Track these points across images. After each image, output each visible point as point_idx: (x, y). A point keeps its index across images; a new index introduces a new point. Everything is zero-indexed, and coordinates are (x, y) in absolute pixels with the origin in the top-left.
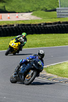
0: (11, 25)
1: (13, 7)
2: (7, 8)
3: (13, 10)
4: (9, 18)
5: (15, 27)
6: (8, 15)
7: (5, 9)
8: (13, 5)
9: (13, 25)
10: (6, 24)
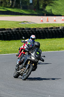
0: (56, 28)
1: (59, 10)
2: (54, 12)
3: (59, 13)
4: (55, 21)
5: (61, 30)
6: (54, 18)
7: (51, 12)
8: (59, 9)
9: (59, 28)
10: (52, 27)
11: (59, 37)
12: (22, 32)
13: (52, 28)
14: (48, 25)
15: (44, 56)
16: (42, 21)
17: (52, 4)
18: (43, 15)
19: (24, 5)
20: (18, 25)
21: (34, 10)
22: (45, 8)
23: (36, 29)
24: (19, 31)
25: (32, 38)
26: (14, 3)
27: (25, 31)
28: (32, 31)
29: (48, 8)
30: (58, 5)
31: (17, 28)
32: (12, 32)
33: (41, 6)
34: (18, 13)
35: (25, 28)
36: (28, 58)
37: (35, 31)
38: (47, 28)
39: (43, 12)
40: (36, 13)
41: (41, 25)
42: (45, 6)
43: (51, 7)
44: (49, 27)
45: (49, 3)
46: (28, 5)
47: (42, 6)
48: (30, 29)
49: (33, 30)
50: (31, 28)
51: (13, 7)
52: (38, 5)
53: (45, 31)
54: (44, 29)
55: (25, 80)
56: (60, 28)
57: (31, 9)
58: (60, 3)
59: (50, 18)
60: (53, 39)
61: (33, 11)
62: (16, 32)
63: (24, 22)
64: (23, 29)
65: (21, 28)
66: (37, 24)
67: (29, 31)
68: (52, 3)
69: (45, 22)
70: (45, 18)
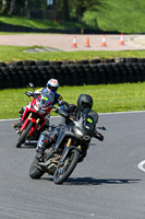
0: (108, 61)
1: (114, 21)
2: (101, 24)
3: (115, 27)
4: (105, 45)
5: (117, 65)
6: (103, 38)
7: (96, 25)
8: (113, 17)
9: (113, 60)
10: (98, 58)
11: (115, 81)
12: (30, 70)
13: (98, 61)
14: (88, 53)
15: (104, 129)
16: (75, 45)
17: (97, 7)
18: (78, 32)
19: (33, 9)
20: (20, 55)
21: (57, 20)
22: (82, 16)
23: (60, 63)
24: (22, 69)
25: (50, 87)
26: (12, 4)
27: (37, 69)
28: (52, 68)
29: (88, 17)
30: (111, 8)
31: (18, 60)
32: (8, 70)
33: (73, 12)
34: (22, 27)
35: (36, 61)
36: (67, 132)
37: (60, 68)
38: (86, 62)
39: (78, 25)
40: (61, 28)
41: (72, 54)
42: (82, 10)
43: (94, 13)
44: (91, 58)
45: (91, 5)
46: (43, 9)
47: (74, 10)
48: (47, 63)
49: (55, 67)
50: (51, 60)
51: (10, 13)
52: (67, 9)
53: (81, 67)
54: (79, 62)
55: (60, 183)
56: (117, 61)
57: (49, 17)
58: (116, 5)
59: (93, 38)
60: (99, 86)
61: (55, 22)
62: (15, 70)
63: (34, 48)
64: (33, 63)
65: (27, 62)
66: (65, 53)
67: (45, 69)
68: (98, 4)
69: (82, 47)
70: (83, 38)
